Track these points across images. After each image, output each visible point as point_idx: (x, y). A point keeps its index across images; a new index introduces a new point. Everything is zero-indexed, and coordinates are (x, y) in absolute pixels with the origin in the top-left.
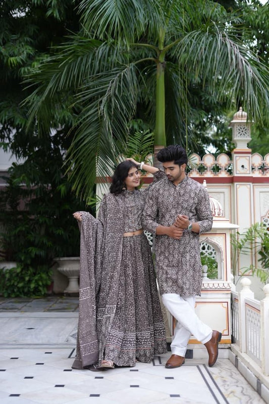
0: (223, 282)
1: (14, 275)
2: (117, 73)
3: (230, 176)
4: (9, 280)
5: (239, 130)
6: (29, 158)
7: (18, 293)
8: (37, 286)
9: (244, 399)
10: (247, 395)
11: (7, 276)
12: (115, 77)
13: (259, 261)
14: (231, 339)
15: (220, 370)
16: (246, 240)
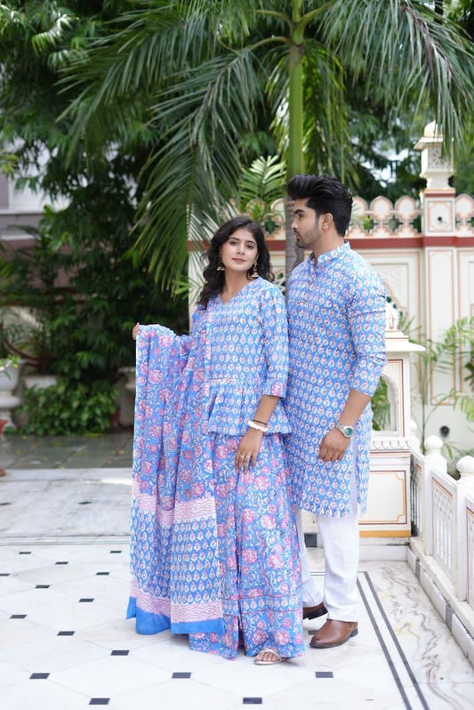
1: (53, 397)
2: (221, 68)
3: (418, 236)
4: (45, 406)
5: (435, 155)
7: (61, 429)
8: (92, 417)
9: (425, 637)
10: (430, 630)
12: (216, 75)
13: (467, 379)
14: (410, 529)
15: (391, 583)
16: (445, 347)
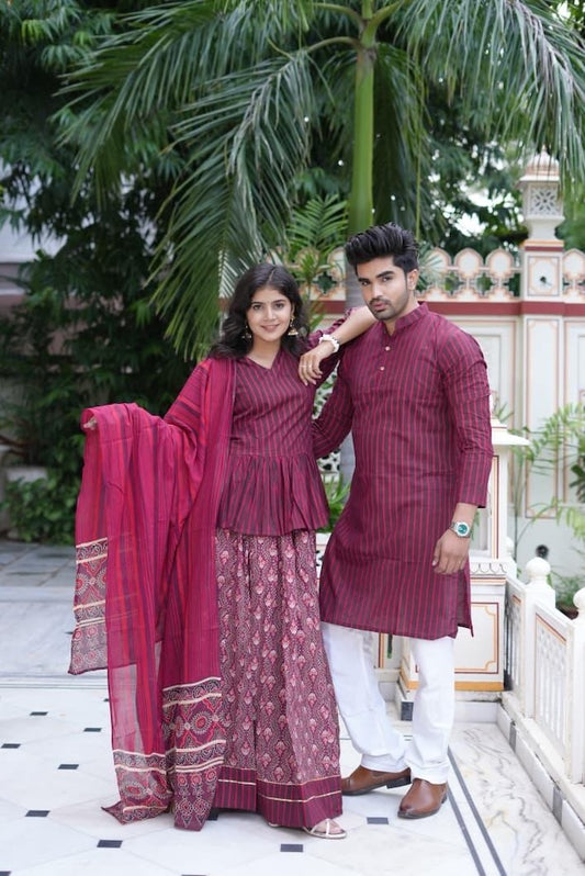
0: (490, 561)
1: (41, 494)
2: (268, 74)
3: (515, 301)
4: (31, 505)
5: (538, 198)
6: (68, 240)
9: (526, 831)
10: (532, 821)
11: (27, 497)
12: (262, 83)
13: (572, 485)
14: (502, 681)
15: (478, 753)
16: (544, 443)
